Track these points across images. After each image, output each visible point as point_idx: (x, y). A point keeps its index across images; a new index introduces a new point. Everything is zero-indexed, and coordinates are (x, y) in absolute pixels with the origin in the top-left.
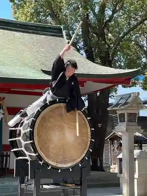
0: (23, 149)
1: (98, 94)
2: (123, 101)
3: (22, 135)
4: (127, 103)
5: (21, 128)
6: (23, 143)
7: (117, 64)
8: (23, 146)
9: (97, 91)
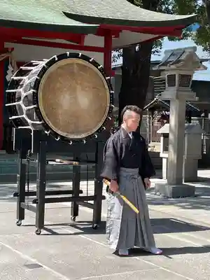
0: (24, 116)
1: (137, 48)
2: (173, 59)
3: (22, 98)
4: (180, 61)
5: (21, 90)
6: (25, 108)
7: (164, 7)
8: (25, 112)
9: (136, 45)
